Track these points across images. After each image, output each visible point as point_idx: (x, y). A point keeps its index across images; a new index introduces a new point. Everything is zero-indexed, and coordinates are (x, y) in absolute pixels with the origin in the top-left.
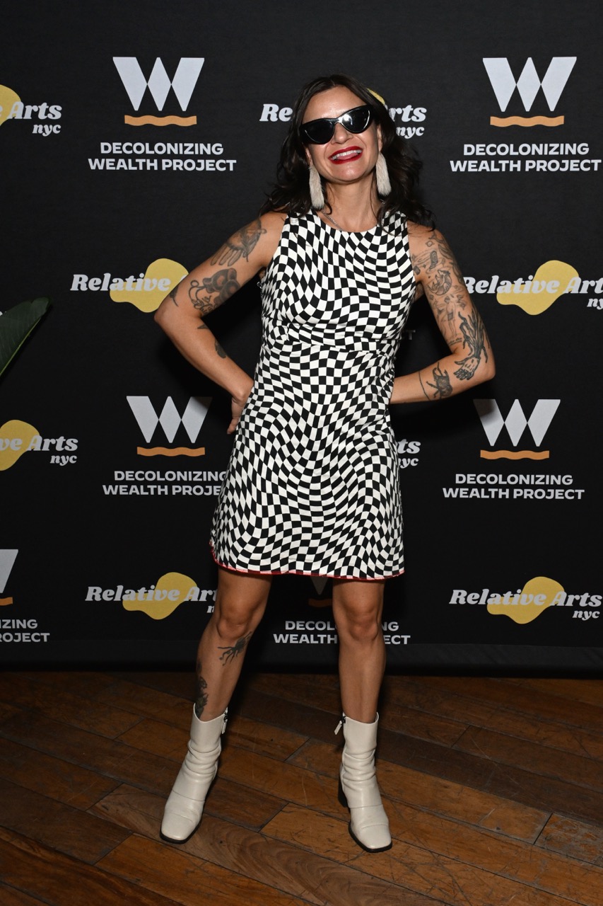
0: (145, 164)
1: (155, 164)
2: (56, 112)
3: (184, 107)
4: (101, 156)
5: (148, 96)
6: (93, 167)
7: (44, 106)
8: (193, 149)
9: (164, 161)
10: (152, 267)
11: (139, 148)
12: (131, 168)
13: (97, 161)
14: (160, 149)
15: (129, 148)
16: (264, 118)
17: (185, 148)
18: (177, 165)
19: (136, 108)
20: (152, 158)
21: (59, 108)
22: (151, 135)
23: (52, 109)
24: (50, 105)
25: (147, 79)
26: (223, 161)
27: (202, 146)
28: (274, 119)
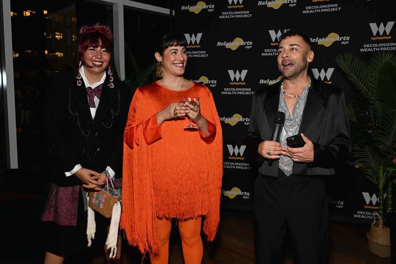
0: (234, 93)
1: (236, 93)
2: (215, 82)
3: (243, 80)
4: (224, 91)
5: (235, 78)
6: (222, 94)
7: (213, 81)
8: (244, 90)
9: (238, 92)
10: (234, 116)
11: (232, 89)
12: (231, 94)
13: (223, 92)
14: (237, 89)
15: (230, 89)
16: (260, 83)
17: (242, 89)
18: (241, 93)
19: (232, 81)
20: (235, 91)
21: (216, 81)
22: (235, 86)
23: (215, 81)
24: (214, 80)
25: (235, 74)
26: (251, 92)
27: (246, 89)
28: (262, 83)
